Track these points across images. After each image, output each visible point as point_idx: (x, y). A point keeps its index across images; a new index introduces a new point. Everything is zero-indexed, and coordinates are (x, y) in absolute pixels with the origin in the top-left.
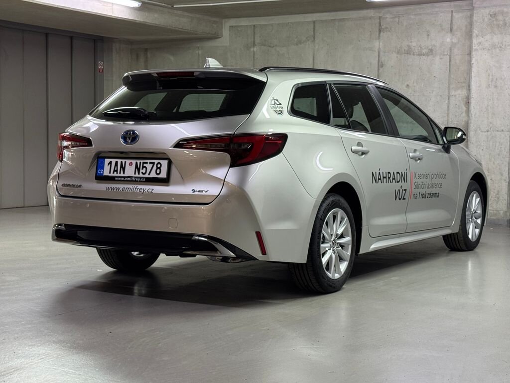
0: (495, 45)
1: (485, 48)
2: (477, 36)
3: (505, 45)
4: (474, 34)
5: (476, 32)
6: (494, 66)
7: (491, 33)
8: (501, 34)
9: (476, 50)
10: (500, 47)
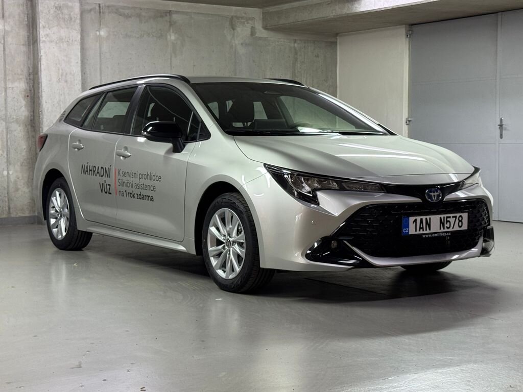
0: (62, 39)
1: (53, 41)
2: (44, 27)
3: (72, 40)
4: (41, 25)
5: (43, 23)
6: (63, 60)
7: (57, 26)
8: (68, 28)
9: (44, 42)
10: (68, 41)
